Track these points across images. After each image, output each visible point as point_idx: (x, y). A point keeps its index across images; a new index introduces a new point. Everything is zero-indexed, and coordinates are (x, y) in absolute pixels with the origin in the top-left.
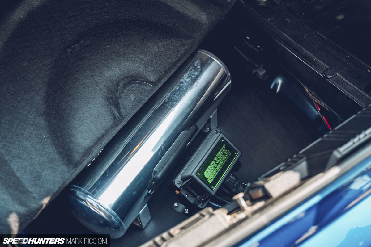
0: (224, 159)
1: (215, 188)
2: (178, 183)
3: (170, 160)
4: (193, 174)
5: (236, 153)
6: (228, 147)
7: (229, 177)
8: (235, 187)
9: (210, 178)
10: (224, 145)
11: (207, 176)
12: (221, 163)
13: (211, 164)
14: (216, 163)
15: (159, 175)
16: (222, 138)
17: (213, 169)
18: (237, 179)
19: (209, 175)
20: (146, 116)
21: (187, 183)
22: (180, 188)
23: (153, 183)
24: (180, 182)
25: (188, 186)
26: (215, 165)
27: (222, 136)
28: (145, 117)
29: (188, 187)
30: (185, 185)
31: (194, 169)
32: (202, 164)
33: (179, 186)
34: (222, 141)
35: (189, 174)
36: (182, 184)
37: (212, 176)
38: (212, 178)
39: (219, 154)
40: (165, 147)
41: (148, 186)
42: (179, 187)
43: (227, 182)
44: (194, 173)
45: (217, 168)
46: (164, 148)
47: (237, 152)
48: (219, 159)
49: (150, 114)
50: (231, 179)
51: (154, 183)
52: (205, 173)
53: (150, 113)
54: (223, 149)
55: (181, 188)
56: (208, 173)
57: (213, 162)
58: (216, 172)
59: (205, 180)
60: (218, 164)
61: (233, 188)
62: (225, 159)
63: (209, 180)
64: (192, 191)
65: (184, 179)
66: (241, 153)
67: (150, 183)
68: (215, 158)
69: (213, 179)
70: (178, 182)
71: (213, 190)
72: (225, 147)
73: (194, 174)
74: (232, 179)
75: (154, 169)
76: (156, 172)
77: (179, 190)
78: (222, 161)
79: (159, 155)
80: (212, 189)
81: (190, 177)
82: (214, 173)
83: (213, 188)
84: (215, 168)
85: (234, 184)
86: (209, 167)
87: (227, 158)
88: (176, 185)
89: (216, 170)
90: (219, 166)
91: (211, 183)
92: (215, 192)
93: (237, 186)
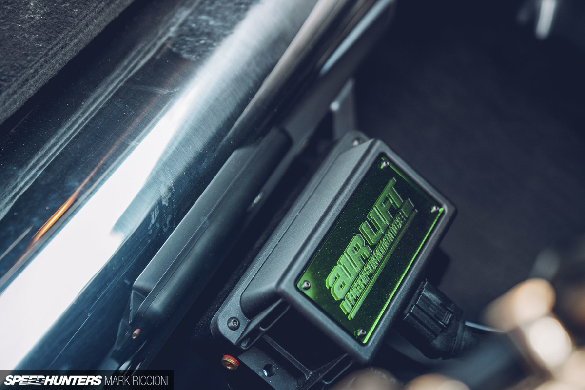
0: (395, 229)
1: (372, 335)
2: (231, 324)
3: (199, 247)
4: (283, 286)
5: (434, 209)
6: (406, 188)
7: (416, 295)
8: (443, 329)
9: (351, 299)
10: (391, 183)
11: (338, 293)
12: (385, 245)
13: (349, 249)
14: (367, 244)
15: (157, 304)
16: (382, 155)
17: (359, 265)
18: (446, 302)
19: (345, 288)
20: (99, 90)
21: (263, 323)
22: (240, 341)
23: (136, 332)
24: (235, 320)
25: (267, 333)
26: (366, 252)
27: (381, 150)
28: (95, 95)
29: (269, 340)
30: (256, 330)
31: (285, 267)
32: (316, 246)
33: (233, 337)
34: (384, 164)
35: (267, 285)
36: (246, 329)
37: (355, 292)
38: (356, 300)
39: (377, 212)
40: (172, 194)
41: (117, 347)
42: (234, 341)
43: (411, 314)
44: (290, 280)
45: (373, 262)
46: (169, 199)
47: (440, 206)
48: (376, 231)
49: (114, 84)
50: (426, 300)
51: (140, 333)
52: (329, 281)
53: (112, 82)
54: (389, 191)
55: (244, 345)
56: (339, 282)
57: (356, 241)
58: (371, 276)
59: (329, 305)
60: (373, 247)
61: (436, 336)
62: (399, 231)
63: (345, 307)
64: (285, 353)
65: (251, 309)
66: (453, 209)
67: (123, 335)
68: (363, 227)
69: (360, 303)
70: (229, 321)
71: (365, 341)
72: (396, 186)
73: (287, 286)
74: (429, 300)
75: (139, 282)
76: (143, 293)
77: (235, 350)
78: (390, 236)
79: (153, 221)
80: (359, 340)
81: (275, 296)
82: (363, 280)
83: (363, 336)
84: (366, 261)
85: (436, 319)
86: (342, 259)
87: (403, 225)
88: (223, 332)
89: (369, 269)
90: (379, 254)
91: (352, 315)
92: (372, 349)
93: (448, 325)
